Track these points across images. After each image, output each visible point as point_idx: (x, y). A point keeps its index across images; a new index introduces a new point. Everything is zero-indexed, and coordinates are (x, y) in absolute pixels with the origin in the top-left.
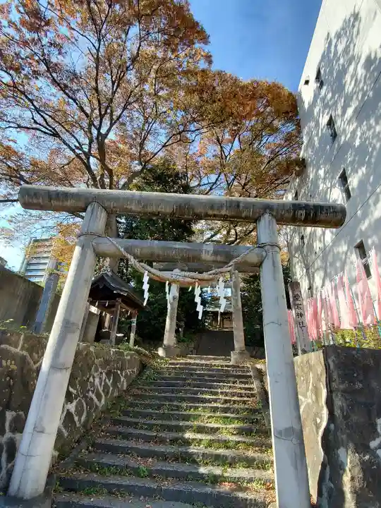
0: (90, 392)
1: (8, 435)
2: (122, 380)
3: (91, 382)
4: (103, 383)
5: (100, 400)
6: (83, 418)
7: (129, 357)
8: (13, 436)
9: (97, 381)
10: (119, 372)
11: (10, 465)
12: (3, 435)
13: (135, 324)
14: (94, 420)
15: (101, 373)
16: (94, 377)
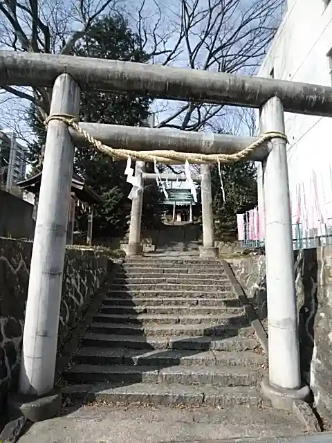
0: (70, 294)
1: (6, 340)
2: (95, 279)
3: (68, 284)
4: (79, 284)
5: (79, 299)
6: (67, 318)
7: (98, 256)
8: (10, 340)
9: (73, 281)
10: (91, 272)
11: (13, 367)
12: (1, 341)
13: (91, 221)
14: (77, 319)
15: (76, 274)
16: (70, 279)
